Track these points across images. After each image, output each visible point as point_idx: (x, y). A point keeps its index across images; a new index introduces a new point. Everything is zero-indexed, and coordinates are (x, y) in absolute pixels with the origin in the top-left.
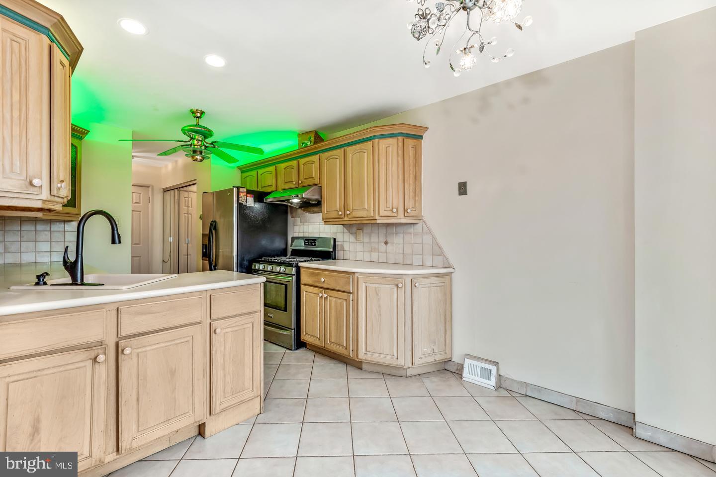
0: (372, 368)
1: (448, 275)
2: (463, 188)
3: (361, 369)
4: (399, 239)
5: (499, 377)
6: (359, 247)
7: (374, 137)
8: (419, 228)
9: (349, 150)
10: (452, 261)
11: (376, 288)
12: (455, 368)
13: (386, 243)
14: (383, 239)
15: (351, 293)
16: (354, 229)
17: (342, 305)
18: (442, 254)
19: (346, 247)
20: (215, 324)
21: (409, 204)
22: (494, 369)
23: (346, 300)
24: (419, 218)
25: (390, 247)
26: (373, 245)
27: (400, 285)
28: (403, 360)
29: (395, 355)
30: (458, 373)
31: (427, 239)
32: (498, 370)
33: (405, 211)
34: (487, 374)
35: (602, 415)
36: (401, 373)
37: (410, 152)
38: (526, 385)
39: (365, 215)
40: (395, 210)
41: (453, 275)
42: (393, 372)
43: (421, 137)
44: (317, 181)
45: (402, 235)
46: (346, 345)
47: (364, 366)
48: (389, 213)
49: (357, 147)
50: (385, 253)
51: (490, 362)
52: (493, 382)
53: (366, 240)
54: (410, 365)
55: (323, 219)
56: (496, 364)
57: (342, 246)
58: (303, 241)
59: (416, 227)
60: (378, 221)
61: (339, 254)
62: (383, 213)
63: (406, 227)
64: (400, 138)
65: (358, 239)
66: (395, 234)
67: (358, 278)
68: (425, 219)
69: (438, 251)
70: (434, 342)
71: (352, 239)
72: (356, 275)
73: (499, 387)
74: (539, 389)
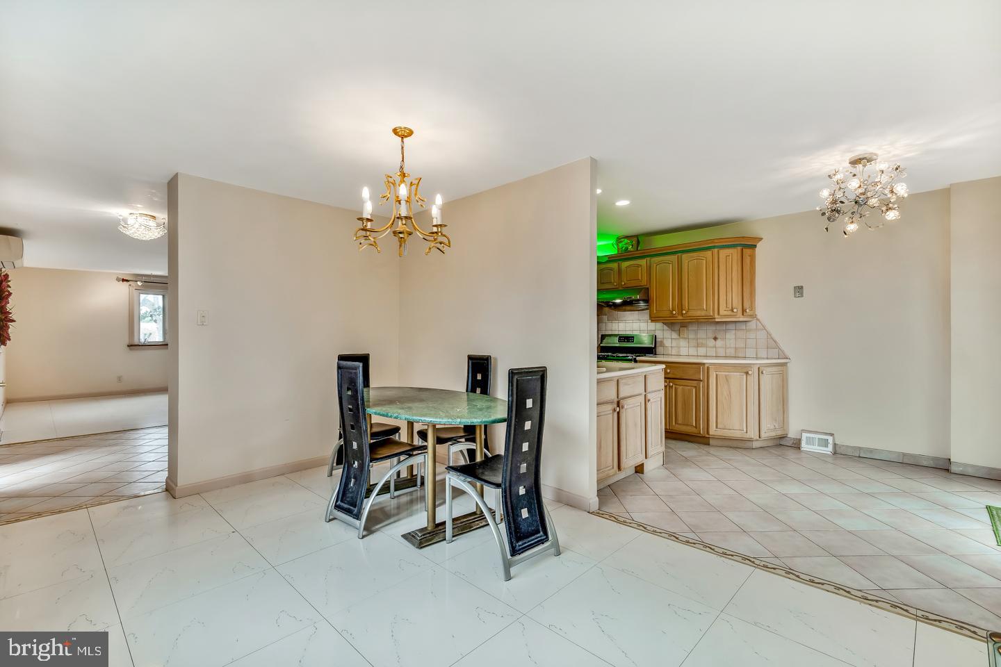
0: (720, 443)
1: (784, 365)
2: (799, 290)
3: (709, 445)
4: (730, 335)
5: (835, 445)
6: (683, 343)
7: (714, 247)
8: (752, 325)
9: (684, 256)
10: (788, 353)
11: (726, 376)
12: (791, 442)
13: (715, 339)
14: (711, 335)
15: (701, 381)
16: (677, 327)
17: (690, 391)
18: (777, 347)
19: (667, 343)
20: (649, 396)
21: (747, 305)
22: (830, 439)
23: (696, 387)
24: (754, 316)
25: (719, 343)
26: (700, 341)
27: (750, 372)
28: (753, 434)
29: (745, 430)
30: (797, 445)
31: (762, 335)
32: (834, 439)
33: (744, 311)
34: (825, 443)
35: (925, 463)
36: (749, 444)
37: (747, 260)
38: (860, 449)
39: (703, 315)
40: (735, 310)
41: (788, 365)
42: (740, 444)
43: (755, 246)
44: (644, 283)
45: (734, 332)
46: (696, 424)
47: (711, 442)
48: (730, 313)
49: (694, 254)
50: (713, 347)
51: (826, 434)
52: (830, 448)
53: (692, 336)
54: (758, 438)
55: (651, 317)
56: (832, 435)
57: (662, 342)
58: (617, 338)
59: (748, 324)
60: (717, 320)
61: (659, 350)
62: (722, 312)
63: (738, 324)
64: (739, 248)
65: (681, 336)
66: (726, 331)
67: (708, 368)
68: (758, 317)
69: (772, 344)
70: (776, 420)
71: (675, 335)
72: (706, 366)
73: (835, 453)
74: (871, 451)
